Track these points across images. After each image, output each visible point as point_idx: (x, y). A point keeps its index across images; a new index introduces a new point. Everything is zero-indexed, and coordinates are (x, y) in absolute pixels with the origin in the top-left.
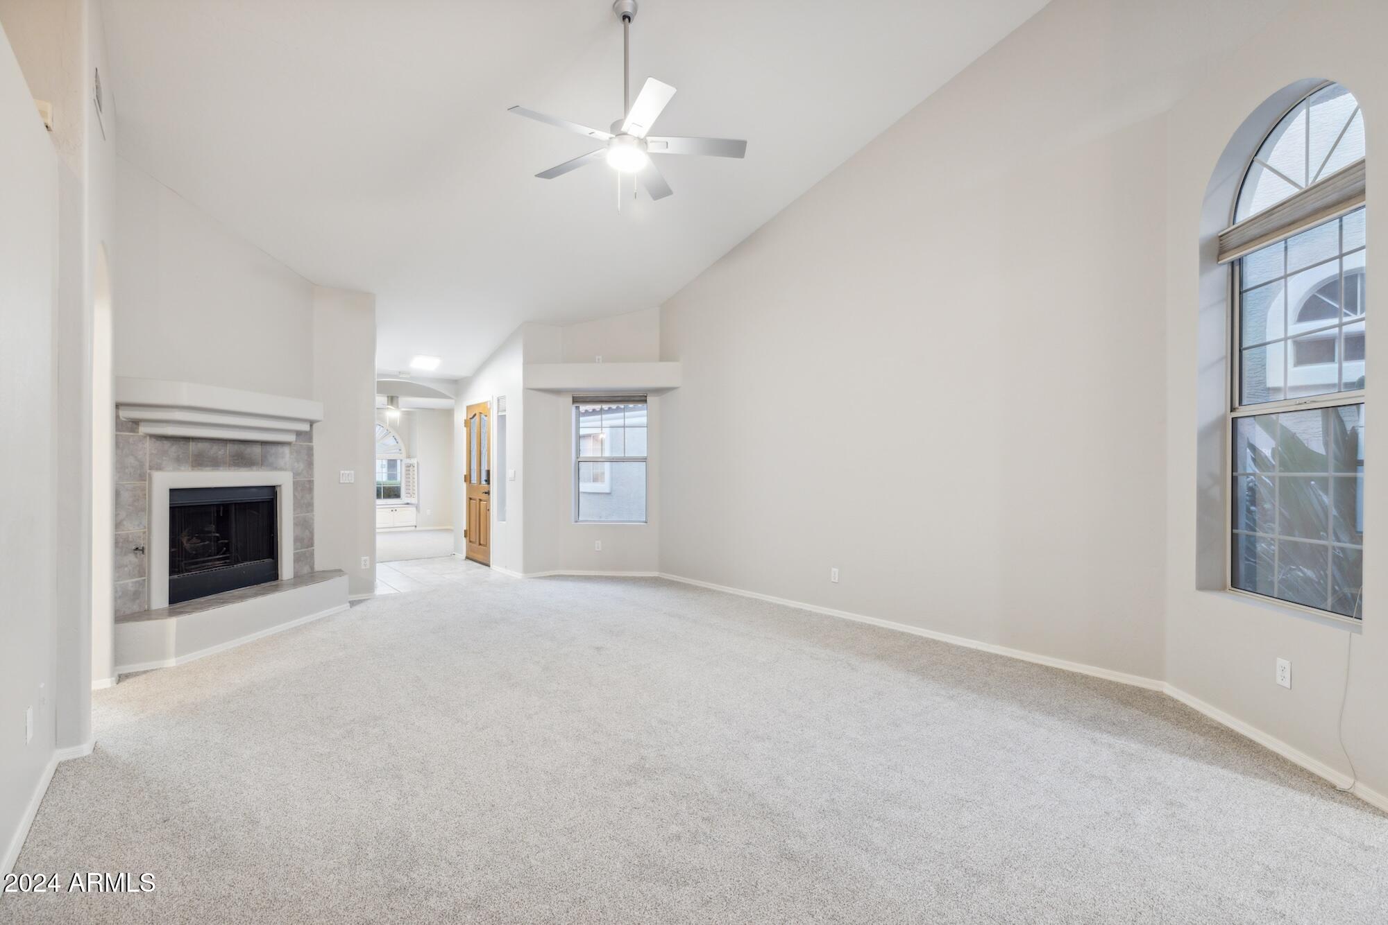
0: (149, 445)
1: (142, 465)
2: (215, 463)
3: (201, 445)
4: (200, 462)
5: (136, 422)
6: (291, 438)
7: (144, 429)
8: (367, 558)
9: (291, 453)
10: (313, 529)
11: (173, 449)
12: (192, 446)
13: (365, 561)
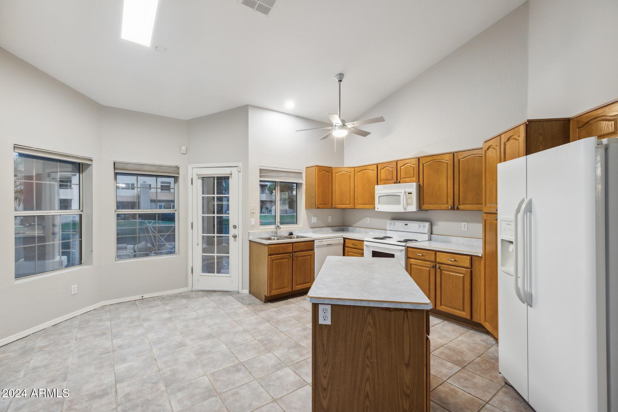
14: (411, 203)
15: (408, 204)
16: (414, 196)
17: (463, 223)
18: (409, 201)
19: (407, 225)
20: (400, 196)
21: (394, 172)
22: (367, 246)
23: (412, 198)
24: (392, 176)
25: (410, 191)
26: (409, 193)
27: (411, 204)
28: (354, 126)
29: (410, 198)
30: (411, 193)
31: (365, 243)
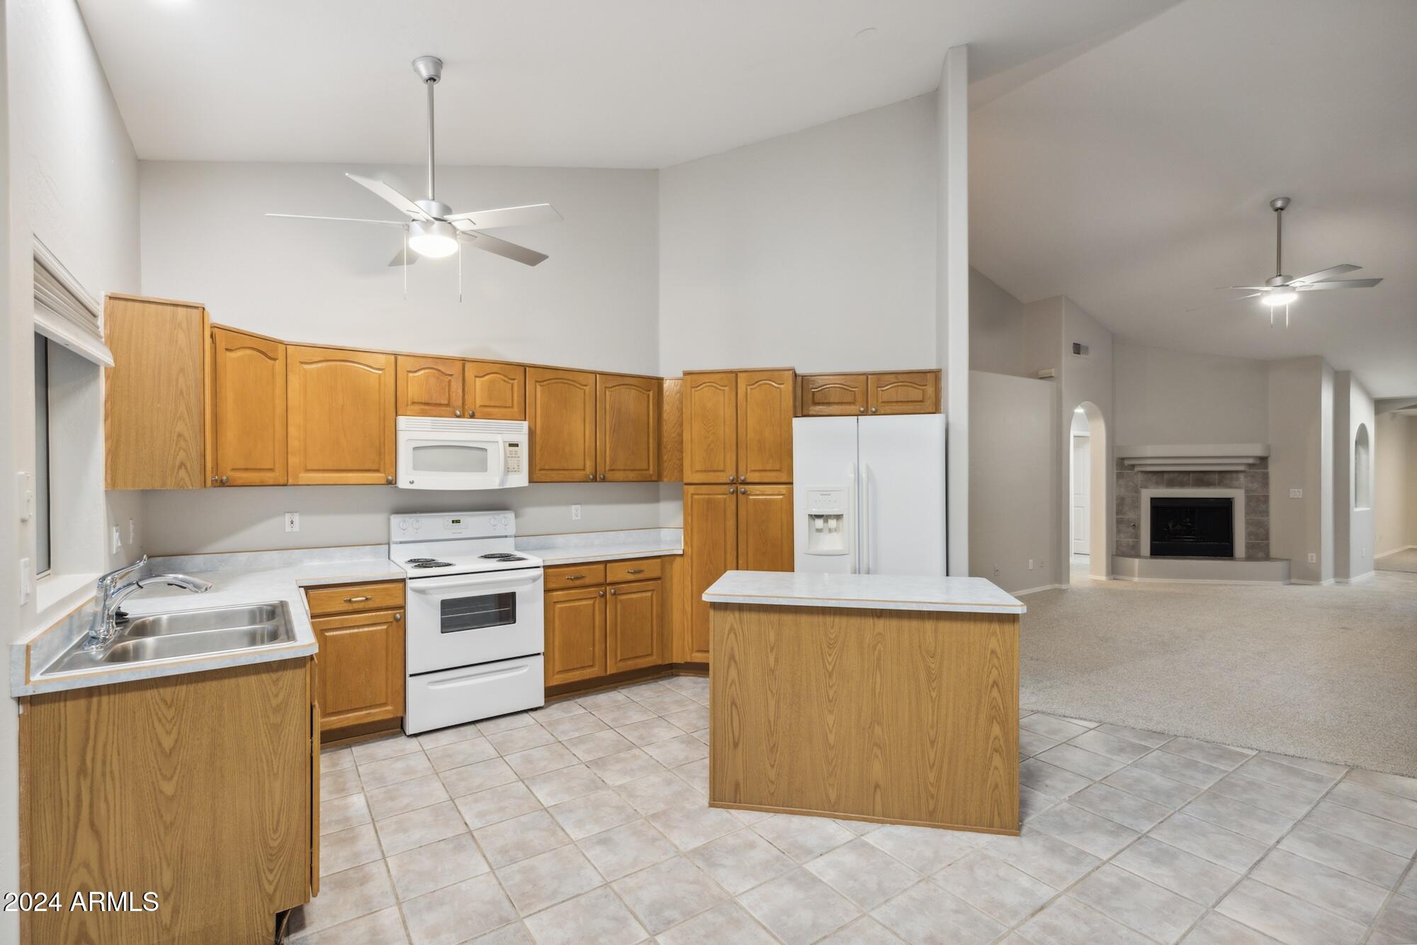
0: (1140, 477)
1: (1137, 486)
2: (1182, 485)
3: (1171, 475)
4: (1171, 484)
5: (1133, 466)
6: (1241, 468)
7: (1137, 469)
8: (1314, 555)
9: (1245, 477)
10: (1268, 529)
11: (1154, 478)
12: (1166, 476)
13: (1312, 556)
14: (516, 467)
15: (508, 470)
16: (524, 450)
17: (574, 507)
18: (512, 463)
19: (458, 522)
20: (486, 450)
21: (453, 384)
22: (421, 591)
23: (518, 457)
24: (449, 395)
25: (514, 439)
26: (511, 445)
27: (517, 471)
28: (474, 228)
29: (513, 456)
30: (517, 445)
31: (410, 584)
